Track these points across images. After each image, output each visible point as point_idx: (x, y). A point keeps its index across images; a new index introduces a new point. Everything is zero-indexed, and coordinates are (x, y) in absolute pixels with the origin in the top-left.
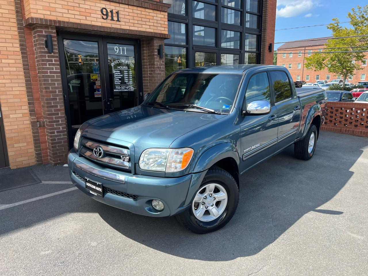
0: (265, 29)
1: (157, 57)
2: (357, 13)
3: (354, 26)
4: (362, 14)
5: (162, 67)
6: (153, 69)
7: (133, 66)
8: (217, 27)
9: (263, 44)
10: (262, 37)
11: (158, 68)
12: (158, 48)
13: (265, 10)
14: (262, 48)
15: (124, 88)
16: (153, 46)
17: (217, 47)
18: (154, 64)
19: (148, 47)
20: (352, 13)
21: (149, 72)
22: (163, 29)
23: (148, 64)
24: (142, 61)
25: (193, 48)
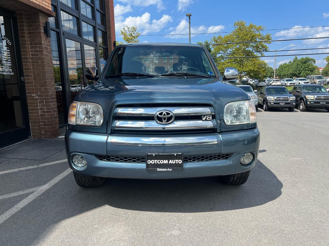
0: (110, 28)
1: (44, 36)
2: (127, 32)
3: (126, 41)
4: (130, 33)
5: (48, 47)
6: (38, 49)
7: (10, 43)
8: (78, 16)
9: (109, 41)
10: (107, 34)
11: (46, 48)
12: (43, 25)
13: (107, 11)
14: (109, 44)
15: (3, 70)
16: (39, 22)
17: (80, 37)
18: (41, 44)
19: (27, 23)
20: (123, 31)
21: (31, 53)
22: (47, 4)
23: (29, 43)
24: (20, 39)
25: (63, 33)
